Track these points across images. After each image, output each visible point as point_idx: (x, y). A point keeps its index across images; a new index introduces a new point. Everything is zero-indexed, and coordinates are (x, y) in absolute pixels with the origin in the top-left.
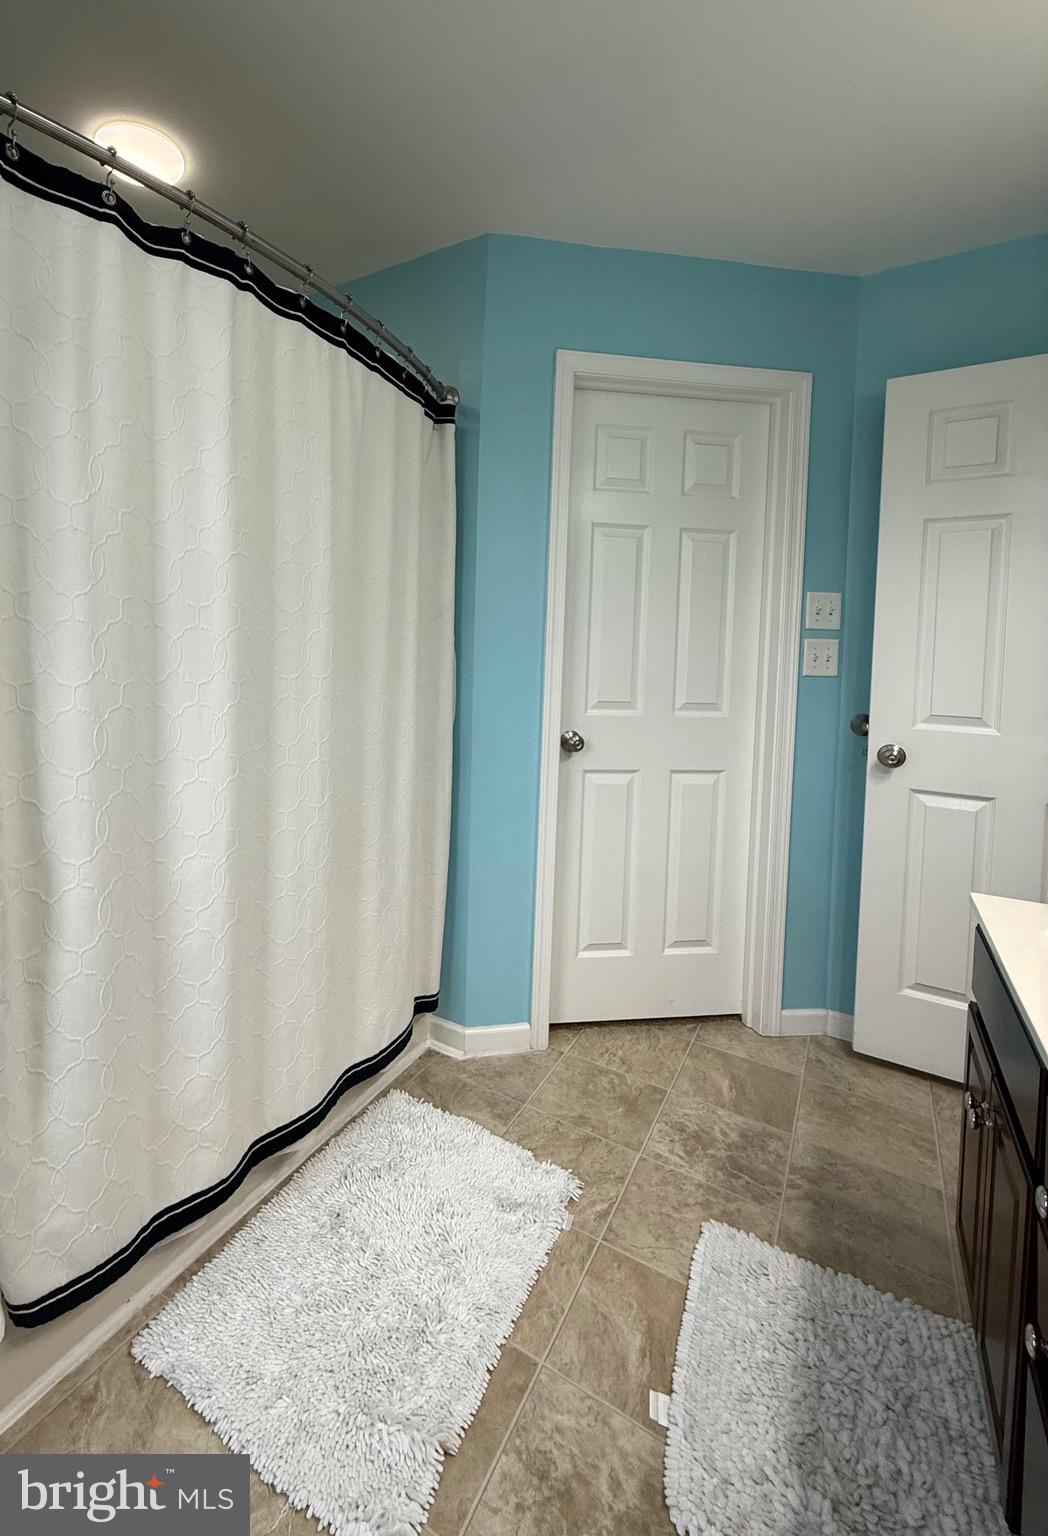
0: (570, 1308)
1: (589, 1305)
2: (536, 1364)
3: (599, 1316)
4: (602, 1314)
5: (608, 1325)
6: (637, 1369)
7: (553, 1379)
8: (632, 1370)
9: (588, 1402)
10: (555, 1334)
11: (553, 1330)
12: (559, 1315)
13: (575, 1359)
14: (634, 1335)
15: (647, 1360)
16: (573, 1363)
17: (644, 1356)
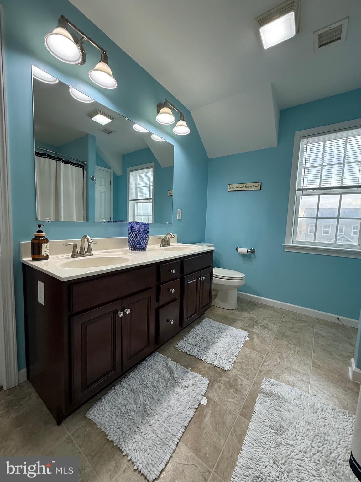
0: (229, 434)
1: (221, 435)
2: (240, 414)
3: (218, 430)
4: (217, 431)
5: (215, 427)
6: (209, 411)
7: (234, 410)
8: (210, 411)
9: (224, 404)
10: (234, 424)
11: (235, 426)
12: (233, 432)
13: (228, 415)
14: (206, 422)
15: (205, 414)
16: (228, 414)
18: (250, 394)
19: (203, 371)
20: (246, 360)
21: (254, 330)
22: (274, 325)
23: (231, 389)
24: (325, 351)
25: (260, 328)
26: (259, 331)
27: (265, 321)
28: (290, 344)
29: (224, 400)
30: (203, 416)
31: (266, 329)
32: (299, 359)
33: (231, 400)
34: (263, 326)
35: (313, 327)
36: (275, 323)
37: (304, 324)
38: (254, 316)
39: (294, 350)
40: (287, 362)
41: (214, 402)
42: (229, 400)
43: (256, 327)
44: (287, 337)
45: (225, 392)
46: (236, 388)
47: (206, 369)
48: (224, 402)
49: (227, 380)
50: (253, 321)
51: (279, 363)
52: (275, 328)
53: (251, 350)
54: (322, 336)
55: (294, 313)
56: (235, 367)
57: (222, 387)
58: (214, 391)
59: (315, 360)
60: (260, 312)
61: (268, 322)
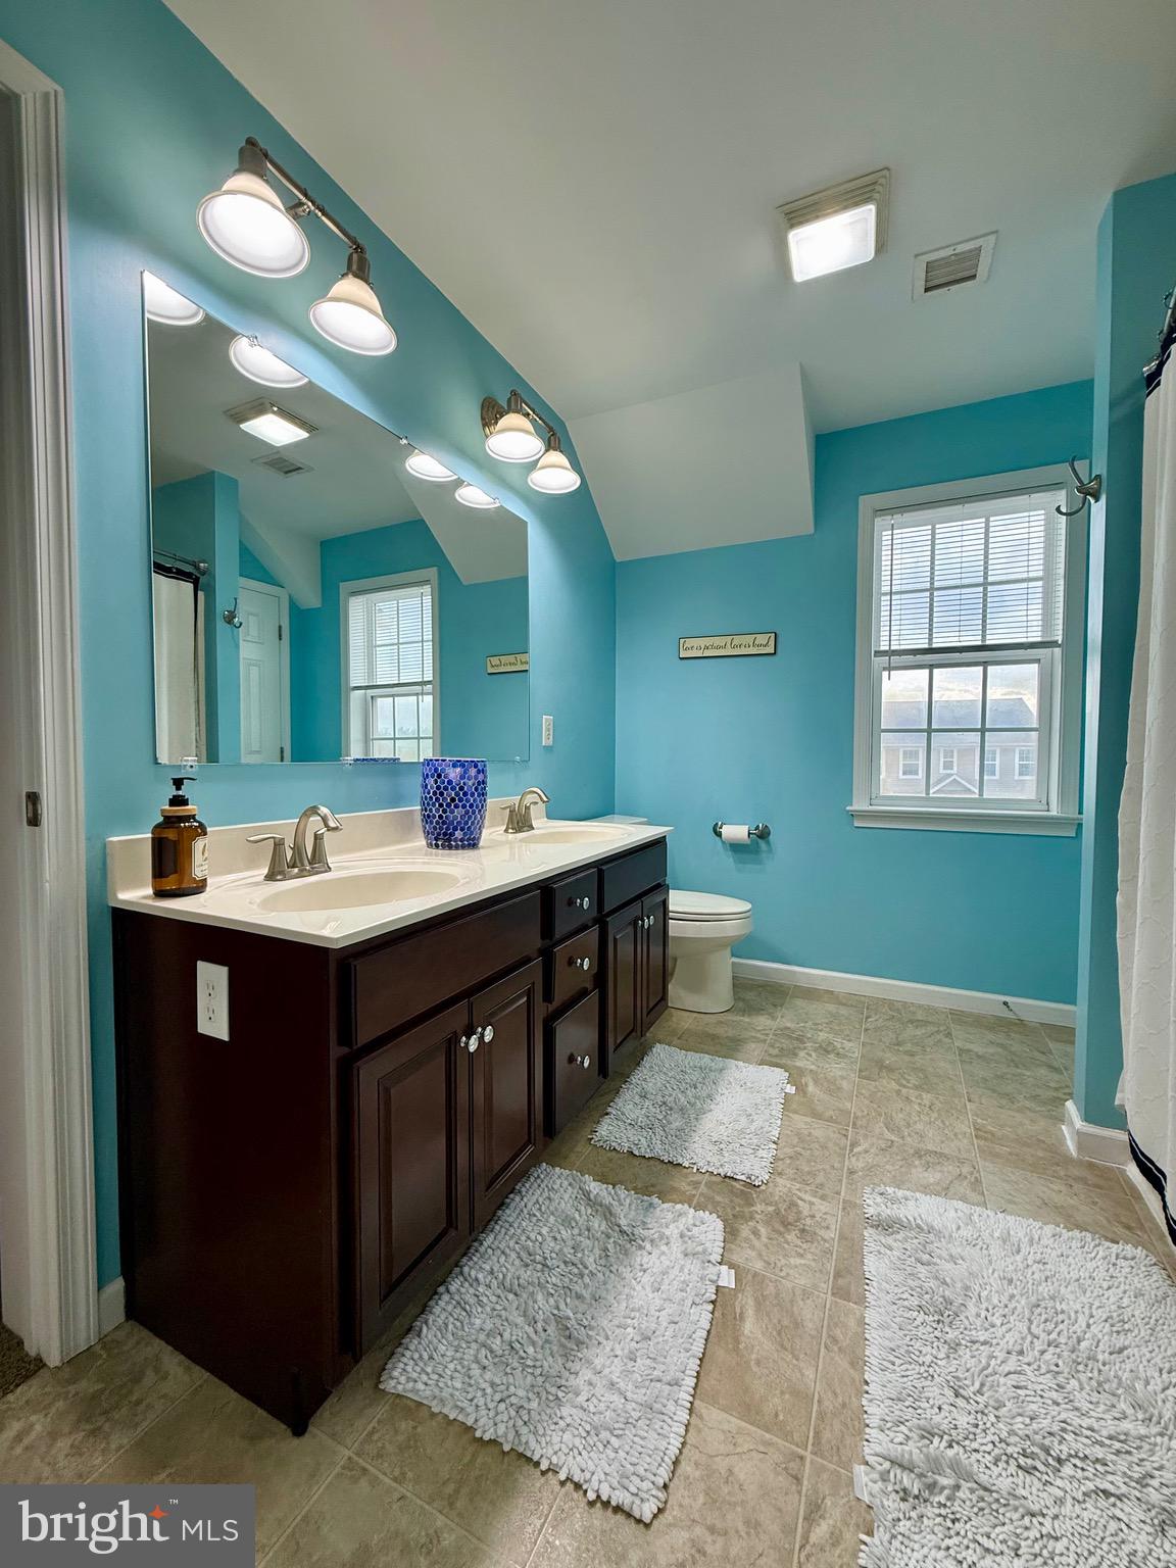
0: (819, 1351)
1: (802, 1356)
2: (833, 1294)
3: (788, 1346)
4: (786, 1350)
5: (778, 1339)
6: (747, 1302)
8: (751, 1302)
9: (783, 1274)
10: (826, 1322)
11: (828, 1325)
12: (828, 1342)
13: (801, 1303)
14: (751, 1332)
15: (738, 1311)
16: (803, 1300)
17: (741, 1313)
18: (842, 1237)
19: (694, 1195)
20: (804, 1148)
21: (799, 1064)
22: (849, 1041)
23: (789, 1231)
24: (995, 1095)
25: (814, 1054)
26: (813, 1064)
27: (819, 1033)
28: (904, 1086)
29: (779, 1265)
30: (735, 1318)
31: (832, 1056)
32: (939, 1123)
33: (799, 1261)
34: (821, 1047)
35: (949, 1035)
36: (848, 1036)
37: (924, 1031)
38: (789, 1025)
39: (919, 1101)
40: (909, 1135)
41: (755, 1275)
42: (792, 1260)
43: (802, 1054)
44: (890, 1070)
45: (775, 1242)
46: (802, 1226)
47: (703, 1188)
48: (781, 1270)
49: (771, 1209)
50: (790, 1037)
51: (892, 1142)
52: (854, 1049)
53: (809, 1120)
54: (979, 1057)
55: (891, 1004)
56: (780, 1170)
57: (763, 1231)
58: (744, 1245)
59: (979, 1121)
60: (801, 1011)
61: (831, 1036)
